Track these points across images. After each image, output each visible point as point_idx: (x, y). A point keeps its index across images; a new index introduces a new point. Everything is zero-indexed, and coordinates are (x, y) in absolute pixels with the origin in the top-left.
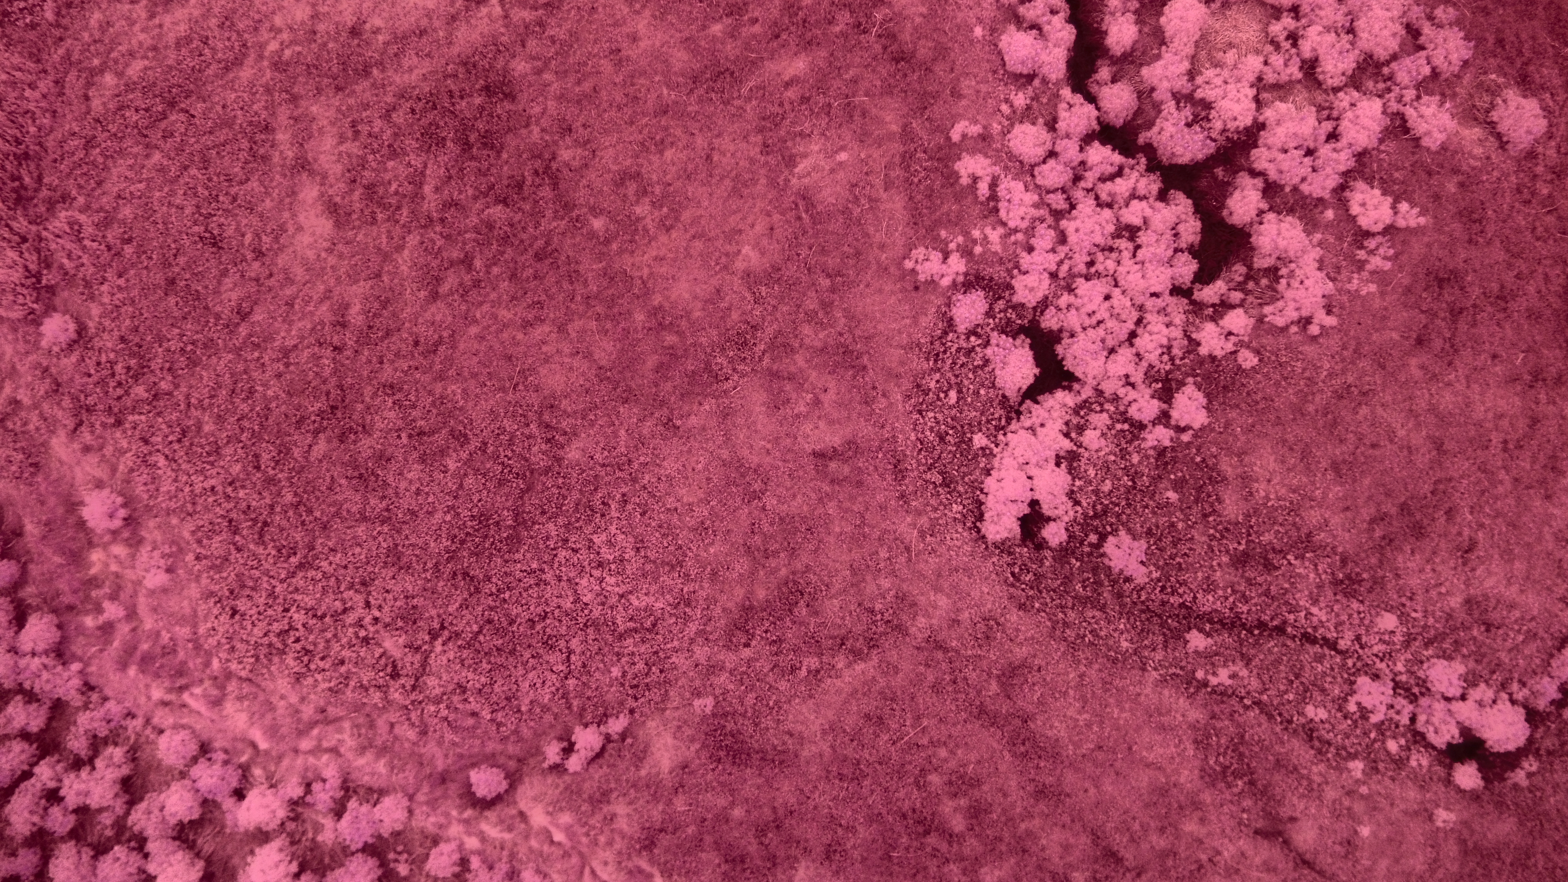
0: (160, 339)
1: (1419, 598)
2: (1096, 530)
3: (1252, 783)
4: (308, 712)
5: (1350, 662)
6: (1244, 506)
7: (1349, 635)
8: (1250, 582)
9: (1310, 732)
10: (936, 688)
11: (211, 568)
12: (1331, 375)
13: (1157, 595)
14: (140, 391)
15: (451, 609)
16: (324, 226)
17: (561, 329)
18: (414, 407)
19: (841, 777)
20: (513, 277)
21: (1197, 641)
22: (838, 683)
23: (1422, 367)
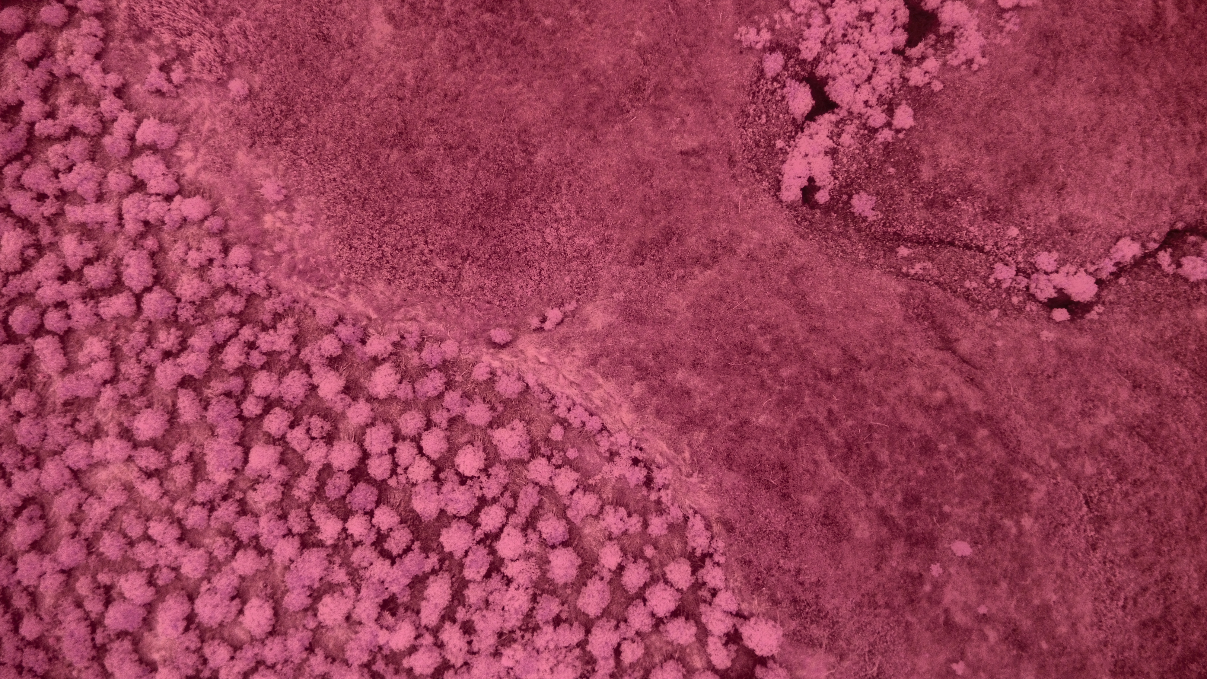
0: (300, 94)
1: (1032, 218)
2: (846, 193)
3: (933, 322)
4: (397, 300)
5: (991, 258)
6: (933, 173)
7: (991, 242)
8: (935, 216)
9: (967, 296)
10: (753, 280)
11: (336, 223)
12: (985, 94)
13: (880, 229)
14: (289, 124)
15: (474, 245)
16: (388, 29)
17: (529, 85)
18: (446, 132)
19: (699, 328)
20: (499, 56)
21: (903, 251)
22: (695, 282)
23: (1038, 87)
